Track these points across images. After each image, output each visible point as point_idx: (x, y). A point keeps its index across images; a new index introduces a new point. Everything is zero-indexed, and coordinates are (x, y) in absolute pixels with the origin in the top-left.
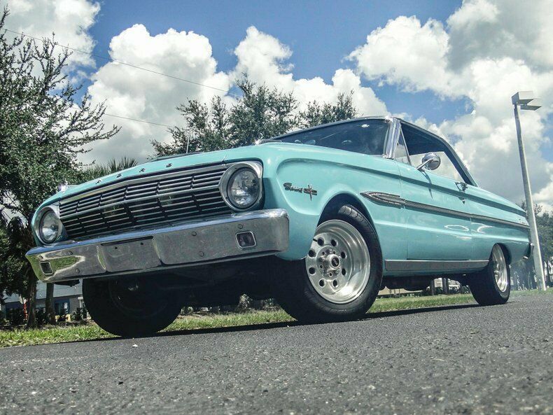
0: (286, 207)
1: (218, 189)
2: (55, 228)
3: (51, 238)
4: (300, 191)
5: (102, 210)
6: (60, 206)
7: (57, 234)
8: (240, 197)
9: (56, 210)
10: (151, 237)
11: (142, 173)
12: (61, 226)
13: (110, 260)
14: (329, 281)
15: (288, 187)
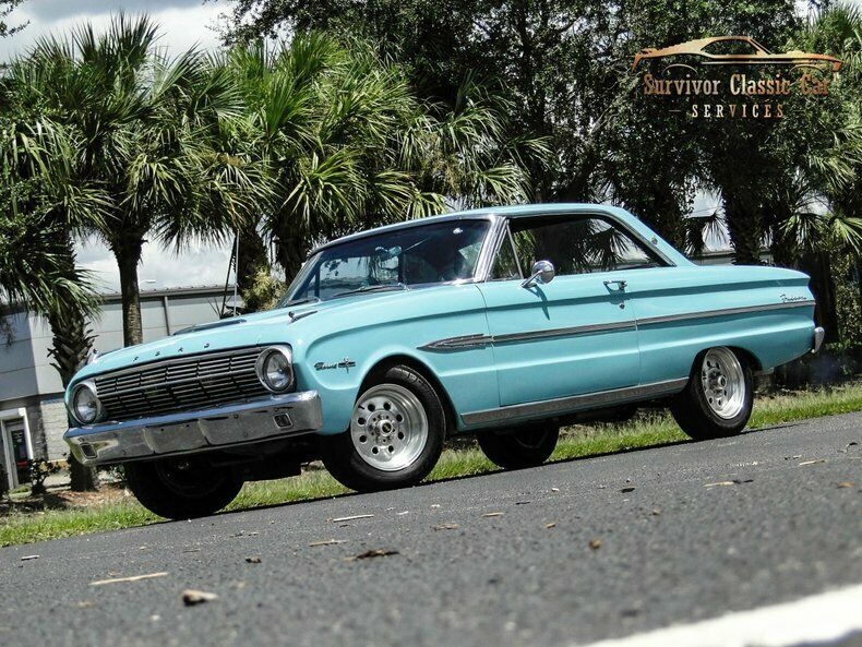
0: (317, 387)
1: (254, 372)
2: (93, 405)
3: (89, 418)
4: (335, 367)
5: (144, 390)
6: (96, 382)
7: (96, 412)
8: (275, 381)
9: (93, 387)
10: (196, 420)
11: (181, 353)
12: (99, 404)
13: (158, 440)
14: (383, 448)
15: (319, 367)
